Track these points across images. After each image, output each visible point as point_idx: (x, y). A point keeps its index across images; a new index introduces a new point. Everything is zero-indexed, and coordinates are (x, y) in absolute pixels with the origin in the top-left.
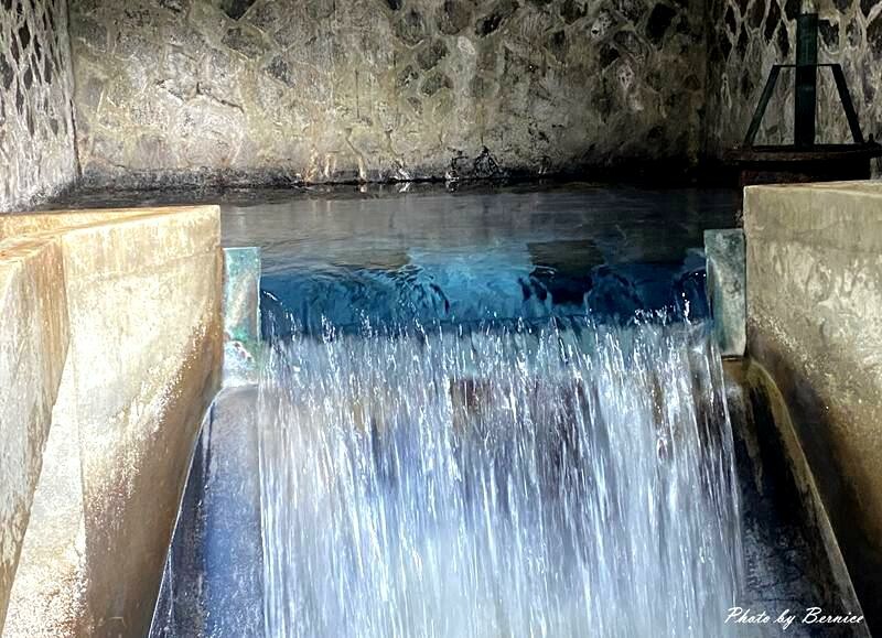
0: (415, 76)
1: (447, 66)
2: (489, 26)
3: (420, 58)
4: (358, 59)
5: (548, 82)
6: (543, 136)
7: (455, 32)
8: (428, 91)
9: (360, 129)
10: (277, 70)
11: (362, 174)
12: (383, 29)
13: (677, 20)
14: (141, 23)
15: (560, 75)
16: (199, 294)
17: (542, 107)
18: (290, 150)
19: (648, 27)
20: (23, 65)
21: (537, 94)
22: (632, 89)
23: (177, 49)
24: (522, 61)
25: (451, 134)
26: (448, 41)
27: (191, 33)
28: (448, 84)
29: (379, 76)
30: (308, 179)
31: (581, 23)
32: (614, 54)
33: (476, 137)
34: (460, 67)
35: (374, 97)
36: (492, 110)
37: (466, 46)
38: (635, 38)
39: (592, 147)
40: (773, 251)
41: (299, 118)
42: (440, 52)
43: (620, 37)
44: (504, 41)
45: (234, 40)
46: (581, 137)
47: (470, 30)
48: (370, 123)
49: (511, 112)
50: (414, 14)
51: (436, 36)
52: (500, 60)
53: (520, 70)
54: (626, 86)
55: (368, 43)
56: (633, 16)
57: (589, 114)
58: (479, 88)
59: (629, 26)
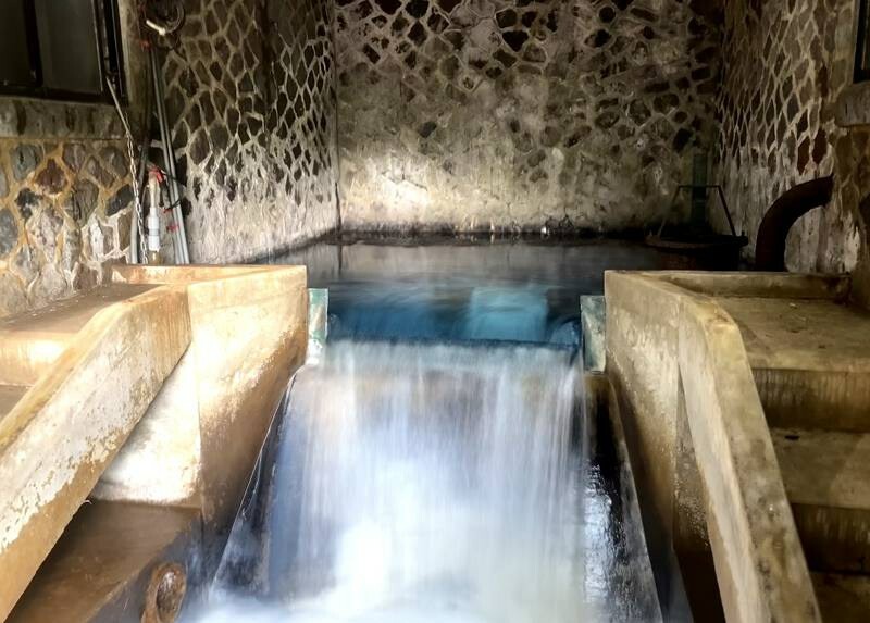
0: (526, 171)
1: (546, 166)
2: (572, 142)
3: (529, 161)
4: (493, 161)
5: (608, 176)
6: (603, 209)
7: (552, 145)
8: (533, 180)
9: (492, 202)
10: (448, 167)
11: (492, 228)
12: (508, 144)
13: (693, 139)
14: (374, 140)
15: (615, 171)
16: (289, 313)
17: (603, 191)
18: (452, 213)
19: (674, 143)
20: (294, 168)
21: (600, 183)
22: (662, 181)
23: (393, 155)
24: (591, 163)
25: (546, 206)
26: (547, 151)
27: (400, 146)
28: (545, 176)
29: (505, 172)
30: (461, 230)
31: (630, 140)
32: (651, 159)
33: (561, 209)
34: (553, 167)
35: (501, 183)
36: (571, 192)
37: (558, 154)
38: (665, 150)
39: (634, 216)
40: (615, 313)
41: (458, 195)
42: (542, 157)
43: (655, 149)
44: (581, 151)
45: (424, 150)
46: (627, 210)
47: (561, 144)
48: (498, 198)
49: (582, 193)
50: (527, 135)
51: (540, 147)
52: (578, 163)
53: (590, 168)
54: (658, 179)
55: (499, 152)
56: (664, 136)
57: (633, 196)
58: (564, 179)
59: (661, 142)
